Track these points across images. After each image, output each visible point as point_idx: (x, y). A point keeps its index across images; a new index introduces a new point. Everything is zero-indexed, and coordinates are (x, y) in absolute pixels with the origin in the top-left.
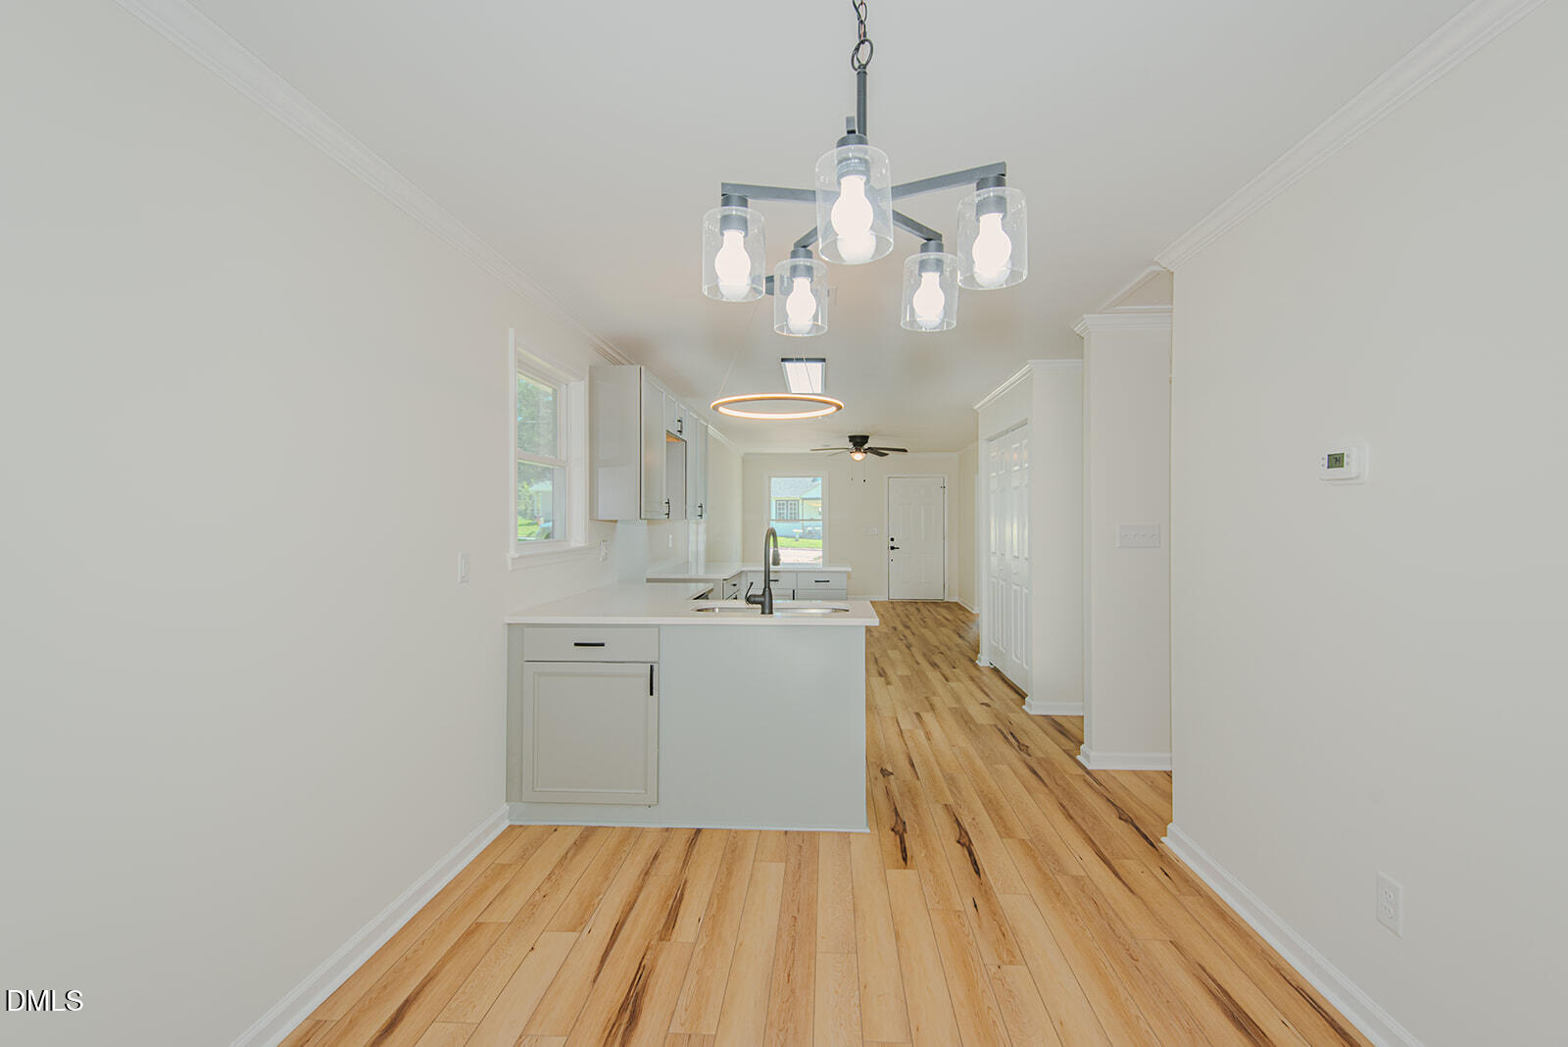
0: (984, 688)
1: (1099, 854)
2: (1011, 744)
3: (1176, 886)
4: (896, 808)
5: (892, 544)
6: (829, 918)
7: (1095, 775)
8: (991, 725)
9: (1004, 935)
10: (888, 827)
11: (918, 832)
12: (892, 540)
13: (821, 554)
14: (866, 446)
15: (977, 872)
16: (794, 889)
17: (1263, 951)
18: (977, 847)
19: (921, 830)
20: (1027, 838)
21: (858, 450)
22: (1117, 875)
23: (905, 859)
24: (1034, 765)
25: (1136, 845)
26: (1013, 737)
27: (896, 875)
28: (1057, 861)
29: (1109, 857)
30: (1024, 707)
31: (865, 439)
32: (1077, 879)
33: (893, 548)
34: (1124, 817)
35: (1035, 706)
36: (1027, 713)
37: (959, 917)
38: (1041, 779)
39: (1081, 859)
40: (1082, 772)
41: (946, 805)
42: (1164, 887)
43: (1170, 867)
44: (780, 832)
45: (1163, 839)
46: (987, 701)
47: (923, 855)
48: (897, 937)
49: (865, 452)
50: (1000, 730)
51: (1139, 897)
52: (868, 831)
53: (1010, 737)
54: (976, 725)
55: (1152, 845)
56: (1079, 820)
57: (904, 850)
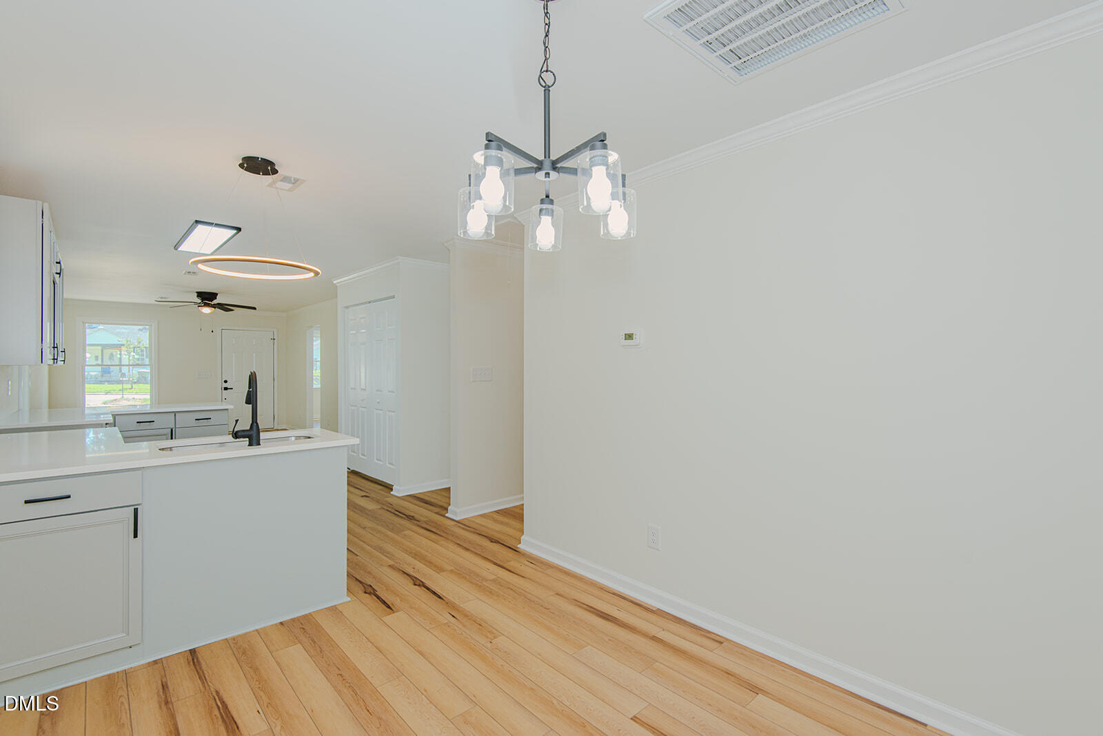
0: (356, 486)
1: (495, 564)
2: (404, 518)
3: (540, 567)
4: (357, 579)
5: (225, 385)
6: (365, 663)
7: (463, 523)
8: (380, 509)
9: (480, 625)
10: (361, 592)
11: (384, 588)
12: (226, 382)
13: (148, 397)
14: (215, 302)
15: (440, 598)
16: (323, 658)
17: (592, 583)
18: (428, 583)
19: (385, 586)
20: (453, 568)
21: (207, 305)
22: (510, 571)
23: (389, 607)
24: (425, 526)
25: (510, 554)
26: (399, 513)
27: (390, 619)
28: (478, 575)
29: (501, 564)
30: (392, 493)
31: (213, 296)
32: (494, 581)
33: (226, 389)
34: (493, 540)
35: (399, 491)
36: (398, 497)
37: (449, 626)
38: (436, 534)
39: (490, 570)
40: (456, 523)
41: (390, 566)
42: (536, 570)
43: (532, 560)
44: (276, 625)
45: (519, 546)
46: (365, 494)
47: (399, 600)
48: (421, 654)
49: (214, 306)
50: (388, 511)
51: (529, 579)
52: (349, 599)
53: (397, 513)
54: (370, 511)
55: (515, 550)
56: (472, 549)
57: (384, 603)
